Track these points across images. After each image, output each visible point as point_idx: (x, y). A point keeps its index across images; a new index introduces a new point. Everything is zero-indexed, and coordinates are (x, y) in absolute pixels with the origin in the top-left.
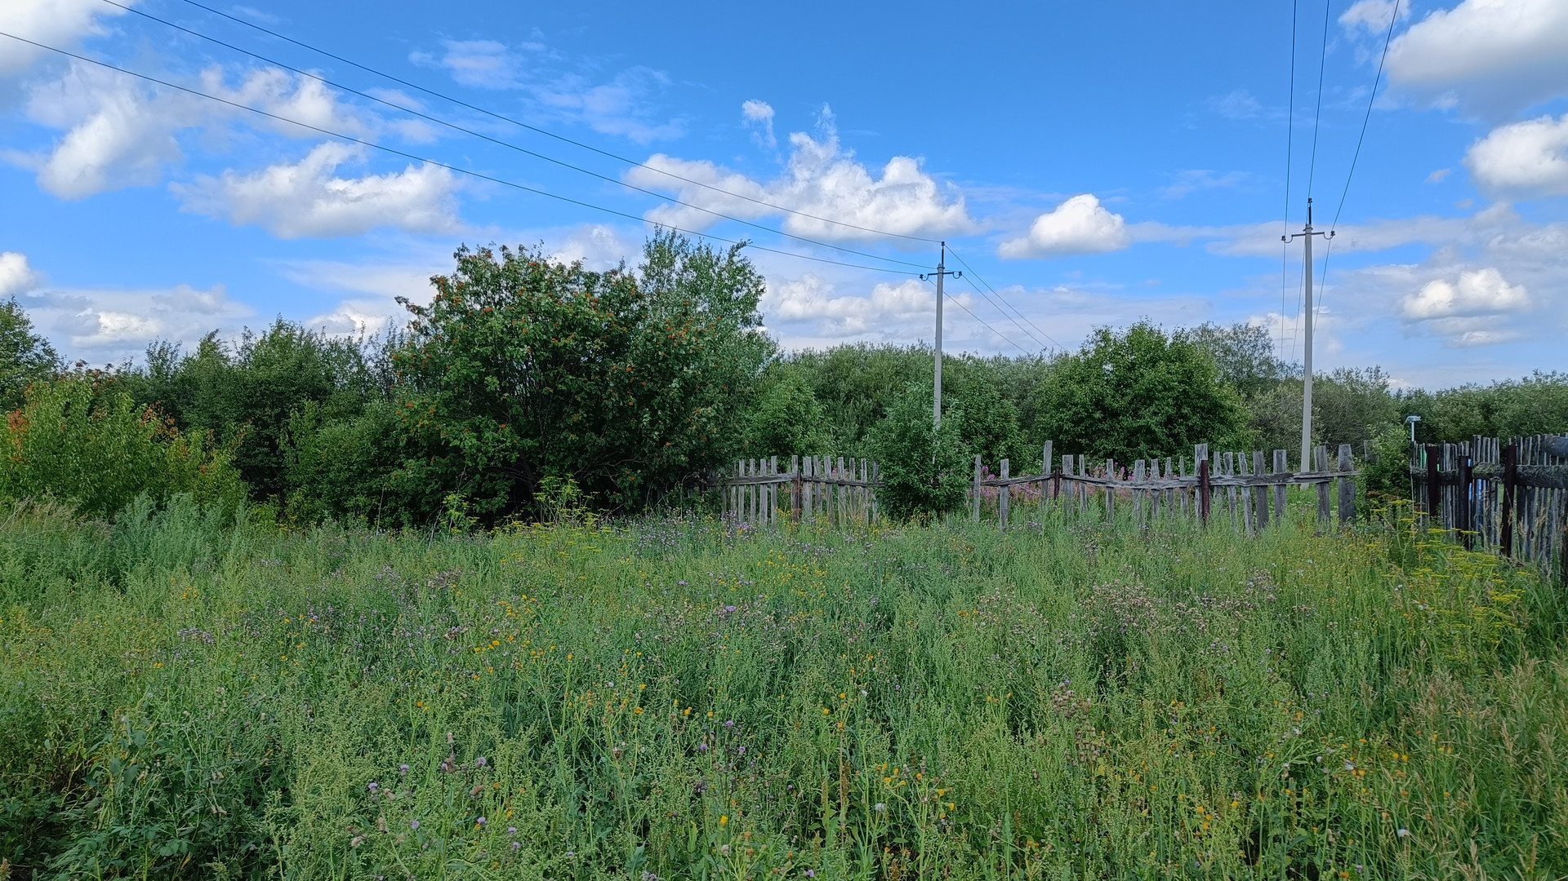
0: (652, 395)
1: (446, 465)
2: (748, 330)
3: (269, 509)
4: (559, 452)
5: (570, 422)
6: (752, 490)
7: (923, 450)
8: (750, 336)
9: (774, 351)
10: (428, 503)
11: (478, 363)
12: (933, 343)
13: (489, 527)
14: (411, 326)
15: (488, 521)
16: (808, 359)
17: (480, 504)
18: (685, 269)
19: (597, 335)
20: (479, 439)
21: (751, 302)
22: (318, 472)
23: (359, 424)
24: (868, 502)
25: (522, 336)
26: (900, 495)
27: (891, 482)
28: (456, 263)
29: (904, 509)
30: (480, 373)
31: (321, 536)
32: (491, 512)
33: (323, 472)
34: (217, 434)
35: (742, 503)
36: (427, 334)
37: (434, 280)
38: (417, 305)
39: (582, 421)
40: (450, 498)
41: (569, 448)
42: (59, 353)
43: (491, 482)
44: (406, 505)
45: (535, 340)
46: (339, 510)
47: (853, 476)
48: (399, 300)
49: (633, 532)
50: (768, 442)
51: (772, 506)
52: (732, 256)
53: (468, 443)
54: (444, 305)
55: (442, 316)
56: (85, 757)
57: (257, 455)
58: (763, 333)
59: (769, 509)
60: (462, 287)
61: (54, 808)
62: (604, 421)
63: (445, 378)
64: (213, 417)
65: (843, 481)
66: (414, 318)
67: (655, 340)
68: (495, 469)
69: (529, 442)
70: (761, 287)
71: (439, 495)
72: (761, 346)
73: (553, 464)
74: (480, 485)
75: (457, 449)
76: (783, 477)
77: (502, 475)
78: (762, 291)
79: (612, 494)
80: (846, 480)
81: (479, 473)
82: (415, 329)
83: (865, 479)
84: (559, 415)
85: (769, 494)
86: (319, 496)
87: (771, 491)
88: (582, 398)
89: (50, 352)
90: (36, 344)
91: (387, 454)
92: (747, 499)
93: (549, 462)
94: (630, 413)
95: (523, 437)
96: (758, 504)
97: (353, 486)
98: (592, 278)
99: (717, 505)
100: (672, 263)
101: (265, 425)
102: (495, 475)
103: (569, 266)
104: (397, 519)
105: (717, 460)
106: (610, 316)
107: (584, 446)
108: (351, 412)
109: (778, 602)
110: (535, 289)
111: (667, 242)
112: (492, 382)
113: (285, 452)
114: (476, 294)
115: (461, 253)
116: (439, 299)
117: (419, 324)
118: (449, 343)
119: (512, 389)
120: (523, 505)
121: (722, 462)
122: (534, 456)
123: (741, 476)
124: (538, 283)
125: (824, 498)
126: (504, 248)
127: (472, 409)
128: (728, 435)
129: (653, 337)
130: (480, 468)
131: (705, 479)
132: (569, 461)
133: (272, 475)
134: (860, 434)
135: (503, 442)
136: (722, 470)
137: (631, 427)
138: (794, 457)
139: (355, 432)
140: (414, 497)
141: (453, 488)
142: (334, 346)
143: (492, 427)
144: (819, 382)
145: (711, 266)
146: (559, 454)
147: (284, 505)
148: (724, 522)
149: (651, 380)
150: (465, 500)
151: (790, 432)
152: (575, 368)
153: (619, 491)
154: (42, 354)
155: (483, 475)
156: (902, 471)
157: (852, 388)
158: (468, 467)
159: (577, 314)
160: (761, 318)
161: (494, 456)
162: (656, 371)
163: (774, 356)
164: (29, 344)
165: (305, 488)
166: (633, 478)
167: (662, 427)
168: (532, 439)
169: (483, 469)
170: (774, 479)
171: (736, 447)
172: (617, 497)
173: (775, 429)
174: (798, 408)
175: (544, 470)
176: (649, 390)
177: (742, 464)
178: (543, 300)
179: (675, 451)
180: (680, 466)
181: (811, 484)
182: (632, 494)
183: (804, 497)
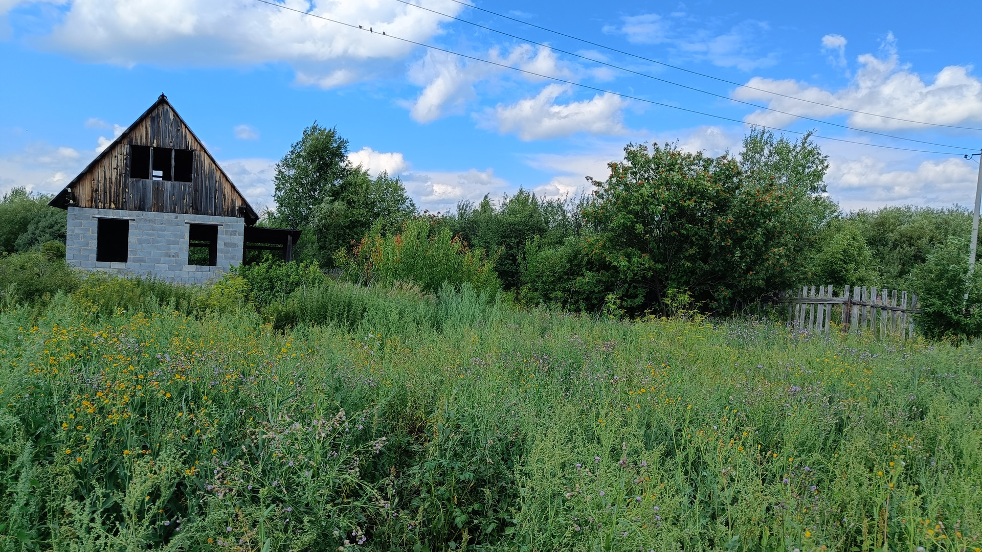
0: (744, 238)
1: (609, 277)
2: (814, 195)
3: (511, 295)
4: (678, 272)
5: (687, 254)
6: (812, 308)
7: (958, 288)
8: (817, 199)
9: (835, 211)
10: (596, 298)
11: (632, 216)
12: (972, 208)
13: (632, 317)
14: (594, 194)
15: (632, 313)
16: (862, 215)
17: (627, 301)
18: (771, 155)
19: (709, 199)
20: (629, 262)
21: (818, 175)
22: (537, 276)
23: (561, 250)
24: (906, 323)
25: (661, 200)
26: (935, 320)
27: (928, 310)
28: (624, 154)
29: (936, 331)
30: (633, 222)
31: (539, 313)
32: (633, 307)
33: (539, 276)
34: (487, 252)
35: (803, 315)
36: (603, 198)
37: (610, 165)
38: (598, 181)
39: (695, 254)
40: (610, 297)
41: (685, 271)
42: (417, 205)
43: (635, 289)
44: (583, 299)
45: (669, 202)
46: (547, 299)
47: (894, 303)
48: (588, 178)
49: (725, 328)
50: (826, 274)
51: (827, 320)
52: (804, 143)
53: (623, 264)
54: (614, 180)
55: (612, 186)
56: (424, 419)
57: (506, 264)
58: (828, 197)
59: (824, 322)
60: (626, 169)
61: (409, 443)
62: (709, 254)
63: (611, 225)
64: (486, 242)
65: (886, 306)
66: (595, 188)
67: (747, 202)
68: (637, 281)
69: (660, 266)
70: (825, 165)
71: (603, 294)
72: (826, 207)
73: (674, 280)
74: (627, 290)
75: (615, 267)
76: (837, 300)
77: (641, 285)
78: (827, 166)
79: (712, 302)
80: (888, 305)
81: (628, 283)
82: (596, 195)
83: (904, 306)
84: (680, 250)
85: (825, 311)
86: (536, 290)
87: (827, 309)
88: (696, 239)
89: (413, 205)
90: (407, 200)
91: (575, 268)
92: (808, 313)
93: (671, 279)
94: (727, 250)
95: (656, 262)
96: (815, 318)
97: (555, 285)
98: (709, 162)
99: (784, 316)
100: (762, 150)
101: (511, 248)
102: (637, 285)
103: (694, 154)
104: (578, 307)
105: (787, 285)
106: (719, 186)
107: (695, 270)
108: (557, 243)
109: (832, 388)
110: (671, 170)
111: (759, 136)
112: (639, 227)
113: (520, 263)
114: (635, 173)
115: (629, 148)
116: (611, 177)
117: (598, 192)
118: (615, 203)
119: (651, 231)
120: (653, 305)
121: (791, 286)
122: (663, 274)
123: (804, 297)
124: (674, 166)
125: (869, 317)
126: (655, 144)
127: (625, 243)
128: (797, 268)
129: (746, 201)
130: (628, 280)
131: (777, 297)
132: (684, 279)
133: (513, 276)
134: (901, 274)
136: (790, 292)
137: (727, 259)
138: (847, 287)
139: (558, 254)
140: (588, 295)
141: (611, 291)
142: (550, 204)
143: (638, 255)
144: (871, 233)
145: (790, 152)
146: (678, 275)
147: (518, 293)
148: (789, 328)
149: (744, 229)
150: (619, 299)
151: (844, 268)
152: (693, 220)
153: (716, 300)
154: (409, 206)
155: (630, 285)
156: (938, 303)
157: (898, 237)
158: (621, 279)
159: (697, 185)
160: (825, 186)
161: (637, 273)
162: (747, 223)
163: (836, 214)
164: (404, 200)
165: (530, 285)
166: (727, 293)
167: (748, 260)
168: (662, 264)
169: (630, 281)
170: (829, 301)
171: (801, 277)
172: (715, 305)
173: (832, 266)
174: (852, 252)
175: (668, 284)
176: (742, 235)
177: (805, 289)
178: (676, 176)
179: (756, 277)
180: (759, 288)
181: (859, 307)
182: (724, 303)
183: (852, 315)
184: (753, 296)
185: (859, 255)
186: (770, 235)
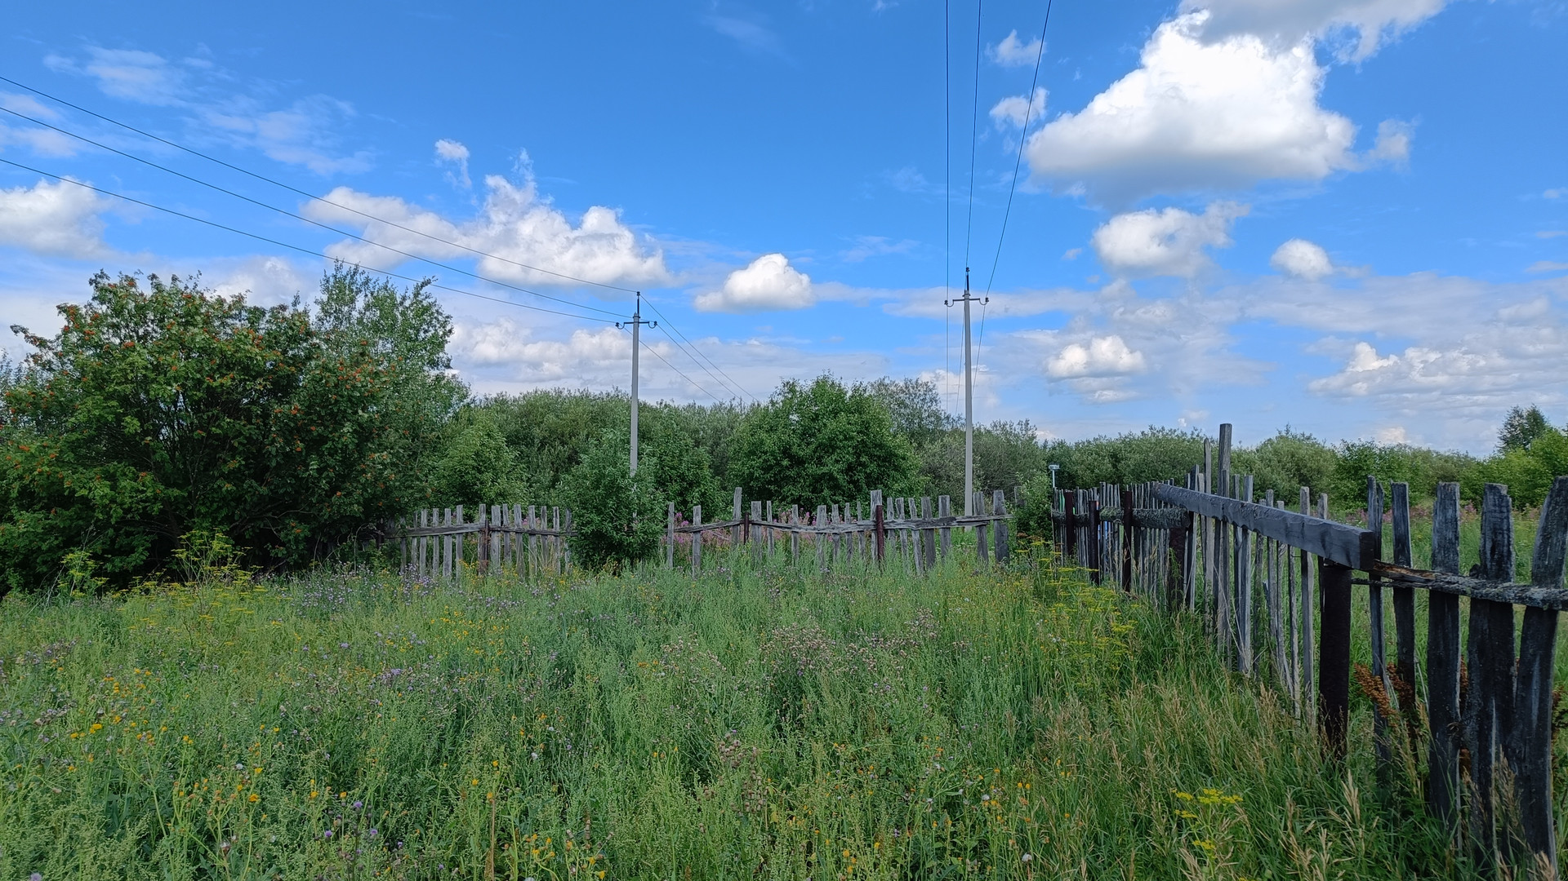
0: (323, 440)
1: (71, 518)
2: (434, 373)
4: (212, 502)
5: (226, 470)
6: (435, 542)
7: (617, 497)
8: (438, 378)
9: (465, 396)
10: (45, 563)
11: (115, 403)
12: (629, 391)
13: (121, 589)
14: (31, 359)
15: (121, 581)
16: (501, 403)
17: (112, 562)
18: (368, 307)
19: (259, 375)
20: (113, 488)
21: (438, 344)
24: (561, 551)
25: (172, 374)
26: (593, 543)
27: (586, 530)
28: (91, 291)
29: (597, 558)
30: (116, 414)
32: (127, 571)
35: (423, 555)
36: (51, 369)
37: (62, 309)
38: (39, 335)
39: (239, 468)
40: (72, 556)
41: (224, 499)
43: (128, 537)
44: (16, 565)
45: (186, 379)
47: (544, 525)
48: (16, 329)
49: (296, 591)
50: (454, 490)
51: (458, 559)
52: (416, 295)
53: (99, 492)
54: (74, 338)
55: (69, 349)
58: (454, 376)
59: (454, 562)
60: (97, 319)
62: (267, 468)
63: (73, 419)
65: (534, 530)
66: (34, 350)
67: (324, 381)
68: (131, 523)
69: (176, 492)
70: (448, 328)
71: (60, 553)
72: (451, 390)
73: (204, 516)
74: (113, 541)
75: (85, 500)
76: (470, 527)
77: (141, 529)
78: (450, 331)
79: (274, 548)
80: (538, 529)
82: (36, 362)
83: (557, 528)
84: (213, 463)
85: (454, 545)
87: (456, 541)
88: (240, 443)
92: (430, 551)
93: (199, 514)
94: (297, 460)
95: (168, 485)
96: (441, 557)
98: (257, 313)
99: (395, 559)
100: (353, 301)
102: (132, 529)
103: (229, 300)
104: (0, 586)
105: (397, 510)
106: (275, 354)
107: (241, 496)
110: (187, 323)
111: (349, 278)
114: (116, 327)
115: (99, 280)
116: (66, 330)
117: (41, 357)
118: (79, 380)
119: (156, 433)
120: (167, 563)
121: (403, 512)
122: (182, 507)
123: (423, 526)
124: (192, 317)
125: (514, 548)
126: (154, 277)
127: (105, 454)
128: (409, 483)
129: (321, 379)
130: (113, 521)
131: (383, 531)
132: (224, 513)
134: (555, 480)
135: (143, 492)
136: (402, 521)
137: (298, 475)
138: (482, 506)
140: (26, 556)
141: (78, 544)
143: (131, 475)
144: (512, 427)
145: (395, 305)
146: (211, 505)
148: (402, 577)
149: (322, 424)
150: (93, 558)
151: (478, 480)
152: (233, 410)
153: (283, 544)
155: (117, 530)
156: (597, 519)
157: (547, 434)
158: (98, 520)
159: (237, 351)
160: (449, 360)
161: (131, 508)
162: (326, 414)
163: (466, 401)
166: (299, 530)
167: (332, 474)
168: (180, 487)
169: (117, 522)
170: (459, 529)
171: (417, 495)
172: (281, 551)
173: (462, 477)
174: (487, 455)
175: (194, 523)
176: (319, 435)
177: (424, 514)
178: (197, 334)
179: (347, 501)
180: (353, 518)
181: (500, 534)
182: (297, 548)
183: (493, 547)
184: (344, 531)
185: (498, 459)
186: (364, 434)
